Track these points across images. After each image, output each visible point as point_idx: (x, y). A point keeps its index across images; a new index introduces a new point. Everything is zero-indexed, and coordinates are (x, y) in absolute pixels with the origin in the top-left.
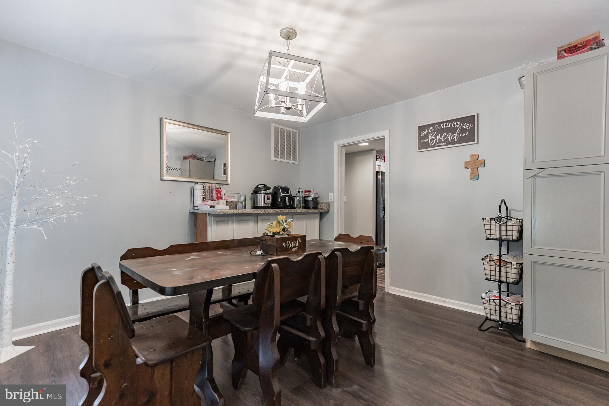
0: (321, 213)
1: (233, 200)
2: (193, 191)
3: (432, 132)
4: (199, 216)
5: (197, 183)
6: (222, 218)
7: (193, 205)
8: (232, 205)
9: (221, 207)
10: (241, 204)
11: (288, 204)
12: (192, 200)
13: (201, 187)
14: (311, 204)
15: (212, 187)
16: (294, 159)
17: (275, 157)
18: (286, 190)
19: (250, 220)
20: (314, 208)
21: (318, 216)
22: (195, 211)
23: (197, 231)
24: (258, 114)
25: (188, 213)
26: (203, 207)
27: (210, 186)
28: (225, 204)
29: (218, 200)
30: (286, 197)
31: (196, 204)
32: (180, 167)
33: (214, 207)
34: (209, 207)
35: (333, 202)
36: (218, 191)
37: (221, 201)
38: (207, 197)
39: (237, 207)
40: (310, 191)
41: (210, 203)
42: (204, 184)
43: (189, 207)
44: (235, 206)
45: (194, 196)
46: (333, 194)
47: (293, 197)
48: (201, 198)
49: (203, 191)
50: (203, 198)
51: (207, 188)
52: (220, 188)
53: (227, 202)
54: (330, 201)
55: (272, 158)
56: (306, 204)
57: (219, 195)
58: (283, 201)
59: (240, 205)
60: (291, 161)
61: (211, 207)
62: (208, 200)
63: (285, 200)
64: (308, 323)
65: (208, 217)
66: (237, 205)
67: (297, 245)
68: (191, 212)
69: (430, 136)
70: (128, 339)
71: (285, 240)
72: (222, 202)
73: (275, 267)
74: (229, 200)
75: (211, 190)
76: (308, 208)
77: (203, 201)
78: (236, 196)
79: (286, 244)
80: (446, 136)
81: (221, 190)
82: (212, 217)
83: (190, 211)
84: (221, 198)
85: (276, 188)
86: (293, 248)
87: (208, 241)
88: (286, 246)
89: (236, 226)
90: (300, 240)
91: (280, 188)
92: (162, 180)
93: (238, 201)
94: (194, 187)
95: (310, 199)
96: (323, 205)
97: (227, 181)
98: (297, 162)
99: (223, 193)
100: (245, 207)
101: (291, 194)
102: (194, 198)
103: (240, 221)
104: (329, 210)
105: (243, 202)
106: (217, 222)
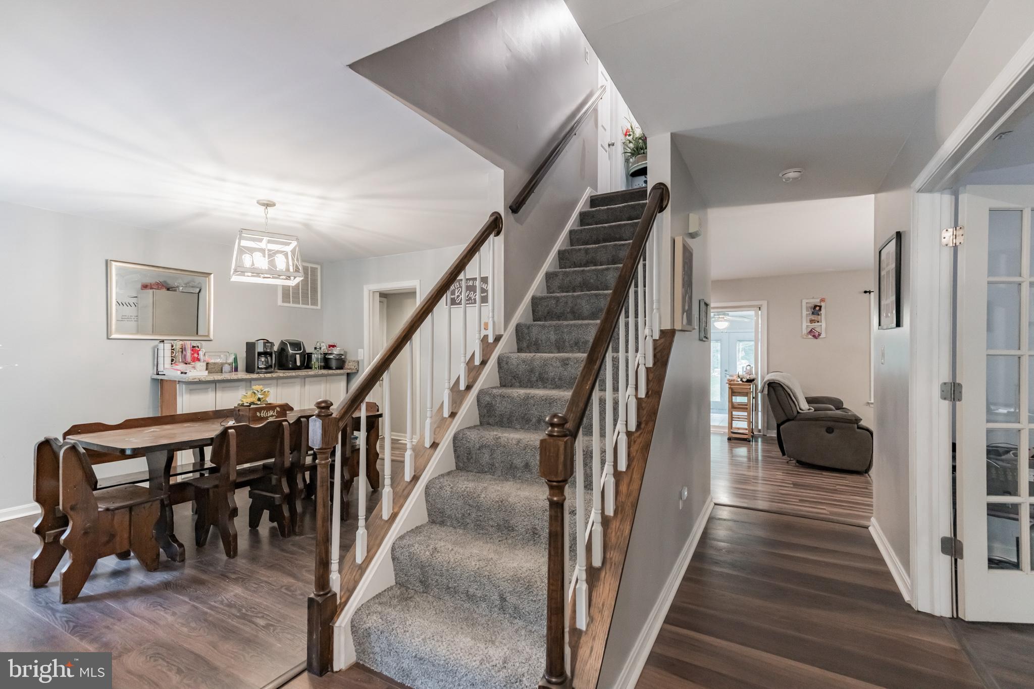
0: (348, 374)
1: (218, 361)
2: (156, 351)
3: (458, 288)
4: (165, 384)
5: (163, 341)
6: (197, 385)
7: (157, 369)
8: (216, 368)
9: (198, 372)
10: (229, 366)
11: (298, 364)
12: (156, 363)
13: (168, 346)
14: (334, 364)
15: (185, 345)
16: (314, 303)
17: (283, 302)
18: (297, 345)
19: (239, 386)
20: (337, 369)
21: (345, 377)
22: (160, 377)
23: (162, 402)
24: (235, 278)
25: (150, 379)
26: (171, 372)
27: (182, 345)
28: (205, 367)
29: (194, 361)
30: (297, 355)
31: (161, 368)
32: (135, 300)
33: (186, 373)
34: (179, 372)
35: (363, 360)
36: (195, 349)
37: (198, 364)
38: (177, 358)
39: (223, 370)
40: (334, 346)
41: (182, 367)
42: (172, 342)
43: (151, 372)
44: (220, 369)
45: (159, 358)
46: (362, 350)
47: (308, 354)
48: (168, 360)
49: (172, 352)
50: (172, 360)
51: (177, 347)
52: (198, 347)
53: (207, 364)
54: (359, 358)
55: (280, 302)
56: (326, 364)
57: (196, 355)
58: (293, 359)
59: (227, 368)
60: (310, 307)
61: (182, 373)
62: (179, 362)
63: (295, 359)
64: (274, 482)
65: (178, 385)
66: (223, 368)
67: (275, 414)
68: (153, 379)
69: (456, 292)
70: (91, 490)
71: (260, 409)
72: (201, 366)
73: (232, 433)
74: (212, 361)
75: (183, 349)
76: (330, 368)
77: (172, 364)
78: (222, 356)
79: (260, 413)
80: (469, 295)
81: (198, 349)
82: (184, 385)
83: (152, 377)
84: (199, 360)
85: (283, 344)
86: (269, 417)
87: (178, 413)
88: (261, 415)
89: (219, 394)
90: (278, 409)
91: (289, 343)
92: (108, 339)
93: (225, 362)
94: (158, 346)
95: (331, 357)
96: (351, 364)
97: (208, 336)
98: (319, 307)
99: (200, 353)
100: (236, 370)
101: (304, 350)
102: (159, 360)
103: (223, 389)
104: (358, 370)
105: (232, 363)
106: (191, 391)
